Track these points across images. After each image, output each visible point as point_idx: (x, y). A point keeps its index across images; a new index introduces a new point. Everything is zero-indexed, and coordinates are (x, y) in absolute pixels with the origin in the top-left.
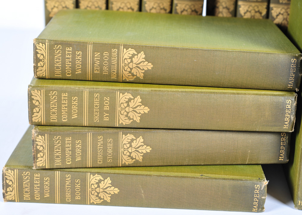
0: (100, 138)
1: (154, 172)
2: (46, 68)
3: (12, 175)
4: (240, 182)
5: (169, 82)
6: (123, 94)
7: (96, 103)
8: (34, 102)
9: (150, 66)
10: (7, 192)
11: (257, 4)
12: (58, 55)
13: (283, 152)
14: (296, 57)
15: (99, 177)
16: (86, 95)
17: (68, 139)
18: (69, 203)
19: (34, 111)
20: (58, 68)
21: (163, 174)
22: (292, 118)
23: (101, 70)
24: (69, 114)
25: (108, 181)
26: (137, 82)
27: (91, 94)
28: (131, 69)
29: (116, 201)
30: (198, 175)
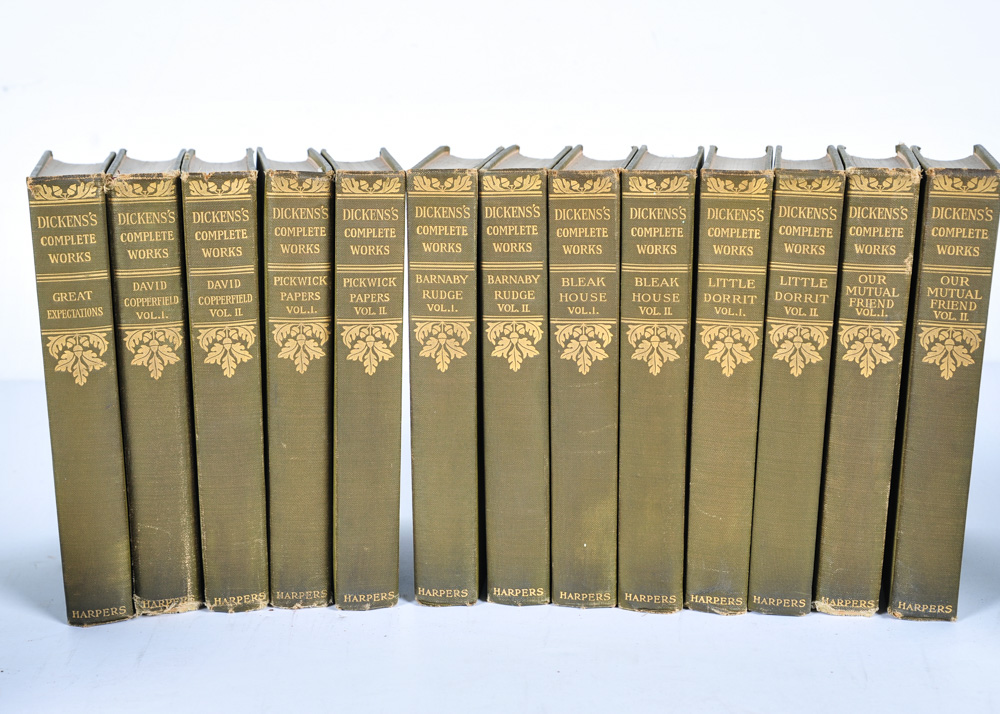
11: (522, 319)
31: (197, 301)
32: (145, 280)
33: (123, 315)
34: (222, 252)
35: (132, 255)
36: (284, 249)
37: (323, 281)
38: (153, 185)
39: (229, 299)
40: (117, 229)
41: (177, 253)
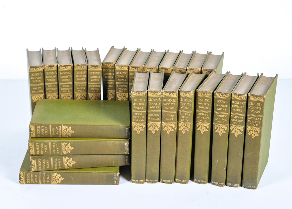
0: (56, 159)
1: (77, 171)
2: (34, 133)
3: (23, 174)
4: (109, 174)
5: (81, 137)
6: (64, 143)
7: (54, 146)
8: (30, 147)
9: (73, 132)
10: (21, 181)
11: (124, 93)
12: (38, 129)
13: (127, 161)
14: (127, 127)
15: (56, 174)
16: (50, 144)
17: (44, 160)
18: (45, 184)
19: (31, 150)
20: (39, 133)
21: (80, 172)
22: (128, 149)
23: (55, 134)
24: (44, 151)
25: (59, 175)
26: (69, 137)
27: (52, 143)
28: (66, 133)
29: (63, 183)
30: (94, 172)
31: (61, 89)
32: (51, 85)
33: (46, 91)
34: (66, 80)
35: (48, 80)
36: (78, 79)
37: (85, 85)
38: (53, 67)
39: (67, 89)
40: (45, 75)
41: (57, 80)
